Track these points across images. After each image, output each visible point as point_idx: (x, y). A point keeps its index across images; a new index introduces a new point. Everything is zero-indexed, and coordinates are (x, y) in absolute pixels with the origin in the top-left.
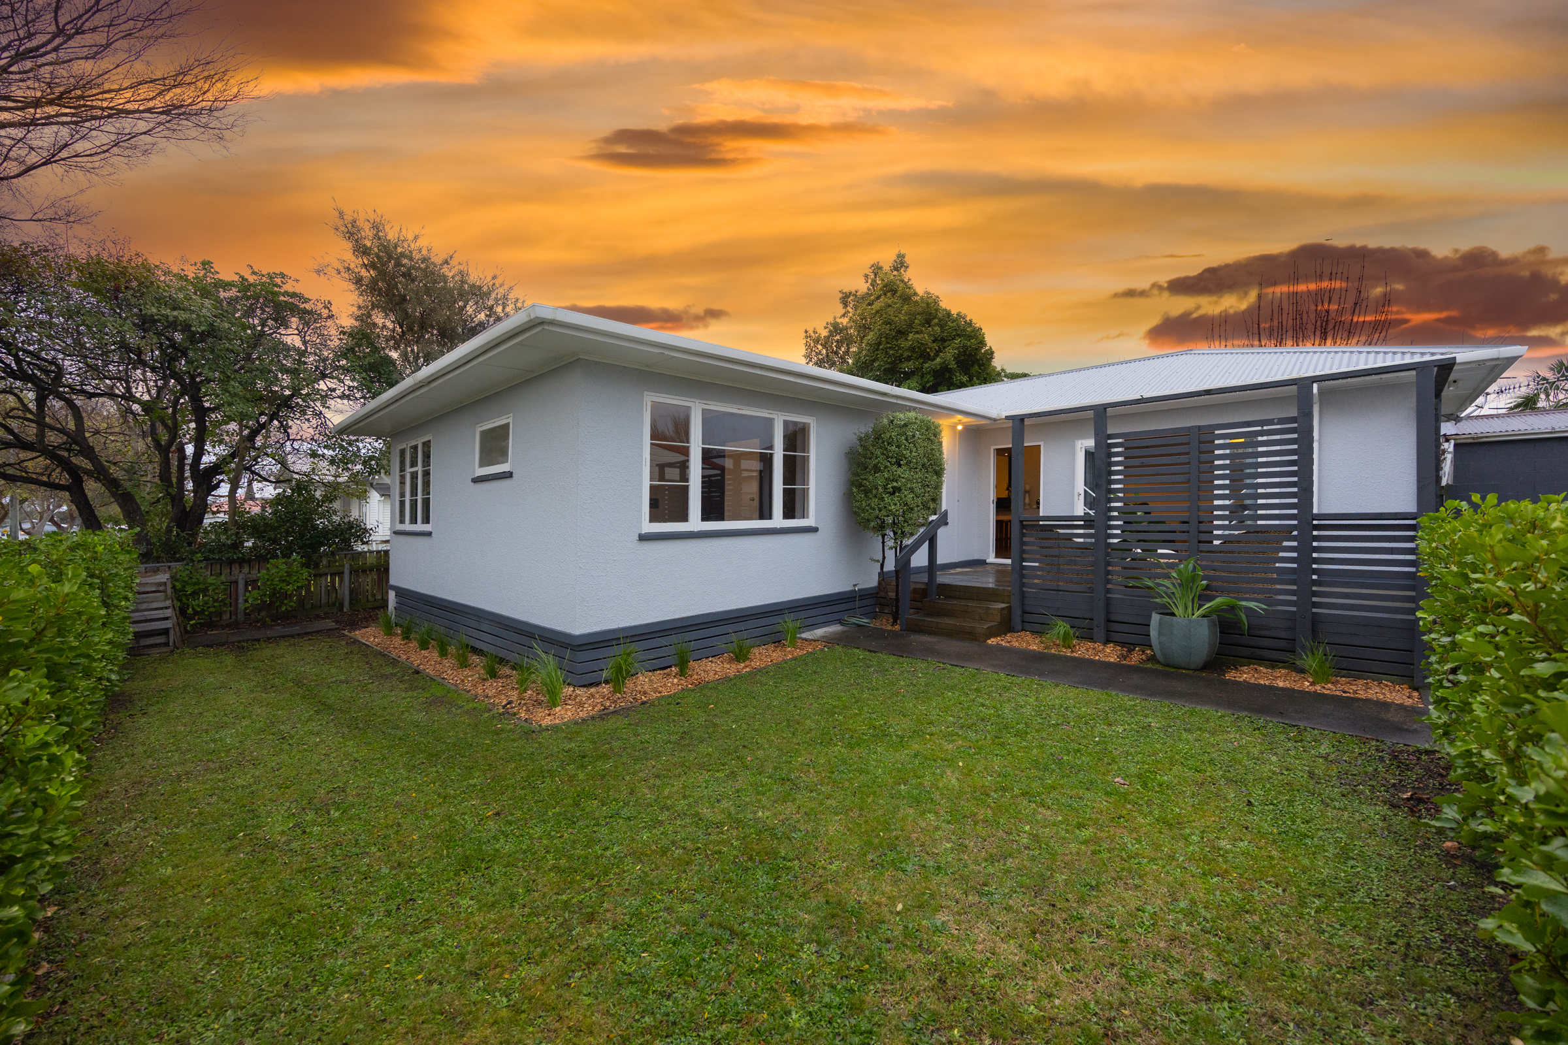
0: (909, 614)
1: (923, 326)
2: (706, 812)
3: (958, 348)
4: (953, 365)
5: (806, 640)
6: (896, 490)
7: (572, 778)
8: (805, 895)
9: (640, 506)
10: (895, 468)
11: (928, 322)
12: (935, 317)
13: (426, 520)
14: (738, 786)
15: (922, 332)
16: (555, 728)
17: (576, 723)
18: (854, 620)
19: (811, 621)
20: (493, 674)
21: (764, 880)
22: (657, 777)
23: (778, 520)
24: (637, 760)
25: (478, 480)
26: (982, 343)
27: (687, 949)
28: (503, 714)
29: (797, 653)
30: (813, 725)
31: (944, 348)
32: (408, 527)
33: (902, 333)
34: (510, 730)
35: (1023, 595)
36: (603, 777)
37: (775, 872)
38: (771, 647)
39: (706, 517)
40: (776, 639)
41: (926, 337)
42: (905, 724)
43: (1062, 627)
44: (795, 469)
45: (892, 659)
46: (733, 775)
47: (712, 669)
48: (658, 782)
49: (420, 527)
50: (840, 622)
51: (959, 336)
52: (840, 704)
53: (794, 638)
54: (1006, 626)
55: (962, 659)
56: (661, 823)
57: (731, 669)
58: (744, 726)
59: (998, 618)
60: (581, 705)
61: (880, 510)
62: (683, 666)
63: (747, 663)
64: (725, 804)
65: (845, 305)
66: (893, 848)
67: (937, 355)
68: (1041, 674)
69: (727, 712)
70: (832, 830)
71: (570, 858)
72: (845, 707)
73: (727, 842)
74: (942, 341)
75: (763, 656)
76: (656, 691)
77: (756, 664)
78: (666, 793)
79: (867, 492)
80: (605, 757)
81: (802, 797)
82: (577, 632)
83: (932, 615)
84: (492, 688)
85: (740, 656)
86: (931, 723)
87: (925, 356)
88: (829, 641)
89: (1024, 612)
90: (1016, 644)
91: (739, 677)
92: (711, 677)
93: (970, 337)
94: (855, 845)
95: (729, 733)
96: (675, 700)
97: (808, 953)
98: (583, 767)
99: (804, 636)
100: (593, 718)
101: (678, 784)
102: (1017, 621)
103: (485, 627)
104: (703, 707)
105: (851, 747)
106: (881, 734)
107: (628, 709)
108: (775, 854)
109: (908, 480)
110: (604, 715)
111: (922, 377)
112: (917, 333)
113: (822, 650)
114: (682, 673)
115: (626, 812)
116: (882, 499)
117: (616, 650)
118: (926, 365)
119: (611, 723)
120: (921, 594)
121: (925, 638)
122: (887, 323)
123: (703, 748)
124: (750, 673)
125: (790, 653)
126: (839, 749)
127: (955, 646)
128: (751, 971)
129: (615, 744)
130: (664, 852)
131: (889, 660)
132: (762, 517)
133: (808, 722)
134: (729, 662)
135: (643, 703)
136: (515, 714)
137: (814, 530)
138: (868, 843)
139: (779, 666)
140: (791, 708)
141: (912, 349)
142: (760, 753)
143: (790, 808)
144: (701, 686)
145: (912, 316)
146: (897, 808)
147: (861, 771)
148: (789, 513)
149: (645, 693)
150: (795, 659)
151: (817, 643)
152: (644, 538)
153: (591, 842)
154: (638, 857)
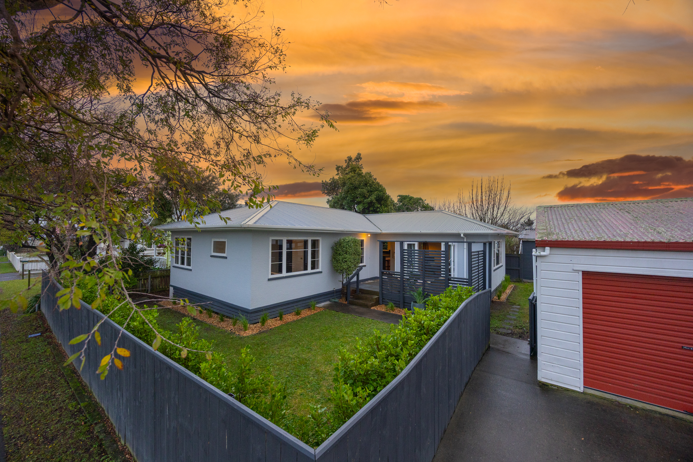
0: (350, 298)
1: (364, 186)
2: (291, 356)
3: (376, 195)
4: (374, 201)
5: (318, 307)
6: (346, 261)
7: (257, 350)
8: (312, 370)
9: (268, 270)
10: (345, 255)
11: (366, 185)
12: (368, 183)
13: (189, 264)
14: (298, 350)
15: (363, 188)
16: (248, 337)
17: (253, 335)
18: (333, 300)
19: (320, 301)
20: (222, 320)
21: (304, 368)
22: (278, 348)
23: (309, 270)
24: (272, 345)
25: (212, 256)
26: (385, 193)
27: (289, 378)
28: (231, 333)
29: (315, 312)
30: (317, 335)
31: (372, 194)
32: (179, 265)
33: (356, 188)
34: (235, 338)
35: (382, 293)
36: (265, 349)
37: (306, 366)
38: (307, 310)
39: (287, 272)
40: (309, 307)
41: (365, 191)
42: (341, 334)
43: (391, 304)
44: (314, 254)
45: (342, 314)
46: (297, 348)
47: (290, 318)
48: (279, 350)
49: (185, 266)
50: (329, 300)
51: (377, 190)
52: (325, 329)
53: (314, 307)
54: (377, 303)
55: (361, 314)
56: (281, 358)
57: (295, 318)
58: (299, 335)
59: (375, 301)
60: (253, 330)
61: (341, 267)
62: (281, 317)
63: (300, 316)
64: (295, 354)
65: (338, 171)
66: (330, 361)
67: (369, 197)
68: (381, 319)
69: (294, 331)
70: (318, 358)
71: (262, 366)
72: (326, 330)
73: (296, 361)
74: (371, 192)
75: (305, 313)
76: (274, 325)
77: (303, 316)
78: (281, 352)
79: (337, 261)
80: (263, 344)
81: (313, 352)
82: (250, 309)
83: (356, 299)
84: (223, 325)
85: (298, 314)
86: (347, 334)
87: (365, 197)
88: (325, 307)
89: (383, 299)
90: (379, 309)
91: (298, 320)
92: (289, 320)
93: (380, 191)
94: (323, 361)
95: (295, 337)
96: (279, 328)
97: (311, 378)
98: (259, 347)
99: (317, 306)
100: (257, 334)
101: (284, 350)
102: (381, 302)
103: (216, 304)
104: (288, 330)
105: (326, 340)
106: (334, 337)
107: (267, 331)
108: (306, 363)
109: (349, 258)
110: (260, 333)
111: (364, 204)
112: (362, 188)
113: (322, 311)
114: (281, 319)
115: (272, 356)
116: (341, 264)
117: (262, 313)
118: (365, 201)
119: (263, 335)
120: (355, 291)
121: (354, 307)
122: (351, 184)
123: (289, 341)
124: (301, 319)
125: (313, 312)
126: (323, 341)
127: (362, 309)
128: (301, 381)
129: (266, 341)
130: (283, 364)
131: (341, 314)
132: (304, 270)
133: (316, 334)
134: (295, 315)
135: (271, 329)
136: (234, 333)
137: (321, 272)
138: (326, 361)
139: (309, 317)
140: (312, 330)
141: (360, 194)
142: (303, 342)
143: (309, 355)
144: (287, 324)
145: (360, 182)
146: (333, 354)
147: (327, 346)
148: (313, 268)
149: (271, 326)
150: (314, 314)
151: (321, 309)
152: (269, 280)
153: (266, 363)
154: (277, 365)
